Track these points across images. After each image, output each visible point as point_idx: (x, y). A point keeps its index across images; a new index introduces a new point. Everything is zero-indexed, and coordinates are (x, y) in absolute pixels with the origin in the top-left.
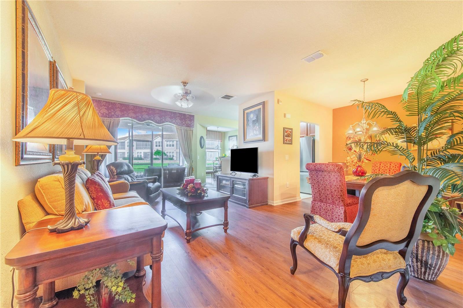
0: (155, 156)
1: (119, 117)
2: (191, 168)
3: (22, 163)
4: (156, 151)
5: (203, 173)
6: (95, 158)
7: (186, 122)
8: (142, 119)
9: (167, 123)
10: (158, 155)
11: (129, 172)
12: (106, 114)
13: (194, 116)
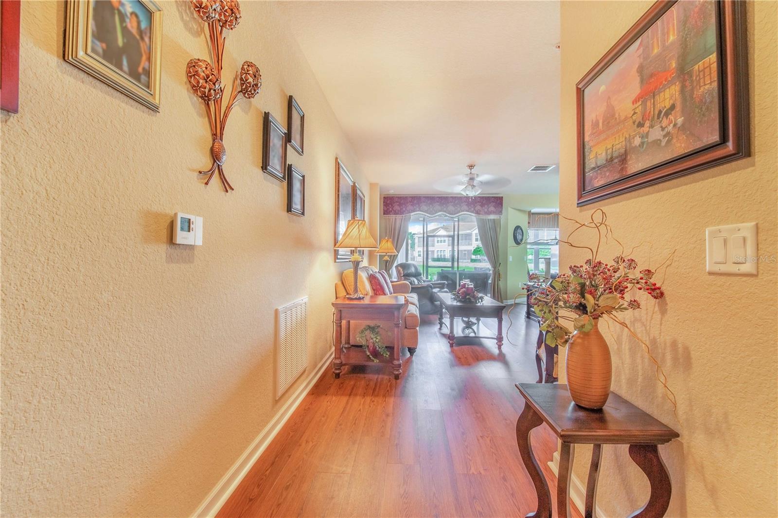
0: (474, 256)
1: (410, 213)
2: (498, 274)
3: (337, 261)
4: (476, 248)
5: (520, 283)
6: (384, 259)
7: (476, 209)
8: (433, 211)
9: (463, 213)
10: (479, 254)
11: (417, 275)
12: (398, 211)
13: (502, 197)
